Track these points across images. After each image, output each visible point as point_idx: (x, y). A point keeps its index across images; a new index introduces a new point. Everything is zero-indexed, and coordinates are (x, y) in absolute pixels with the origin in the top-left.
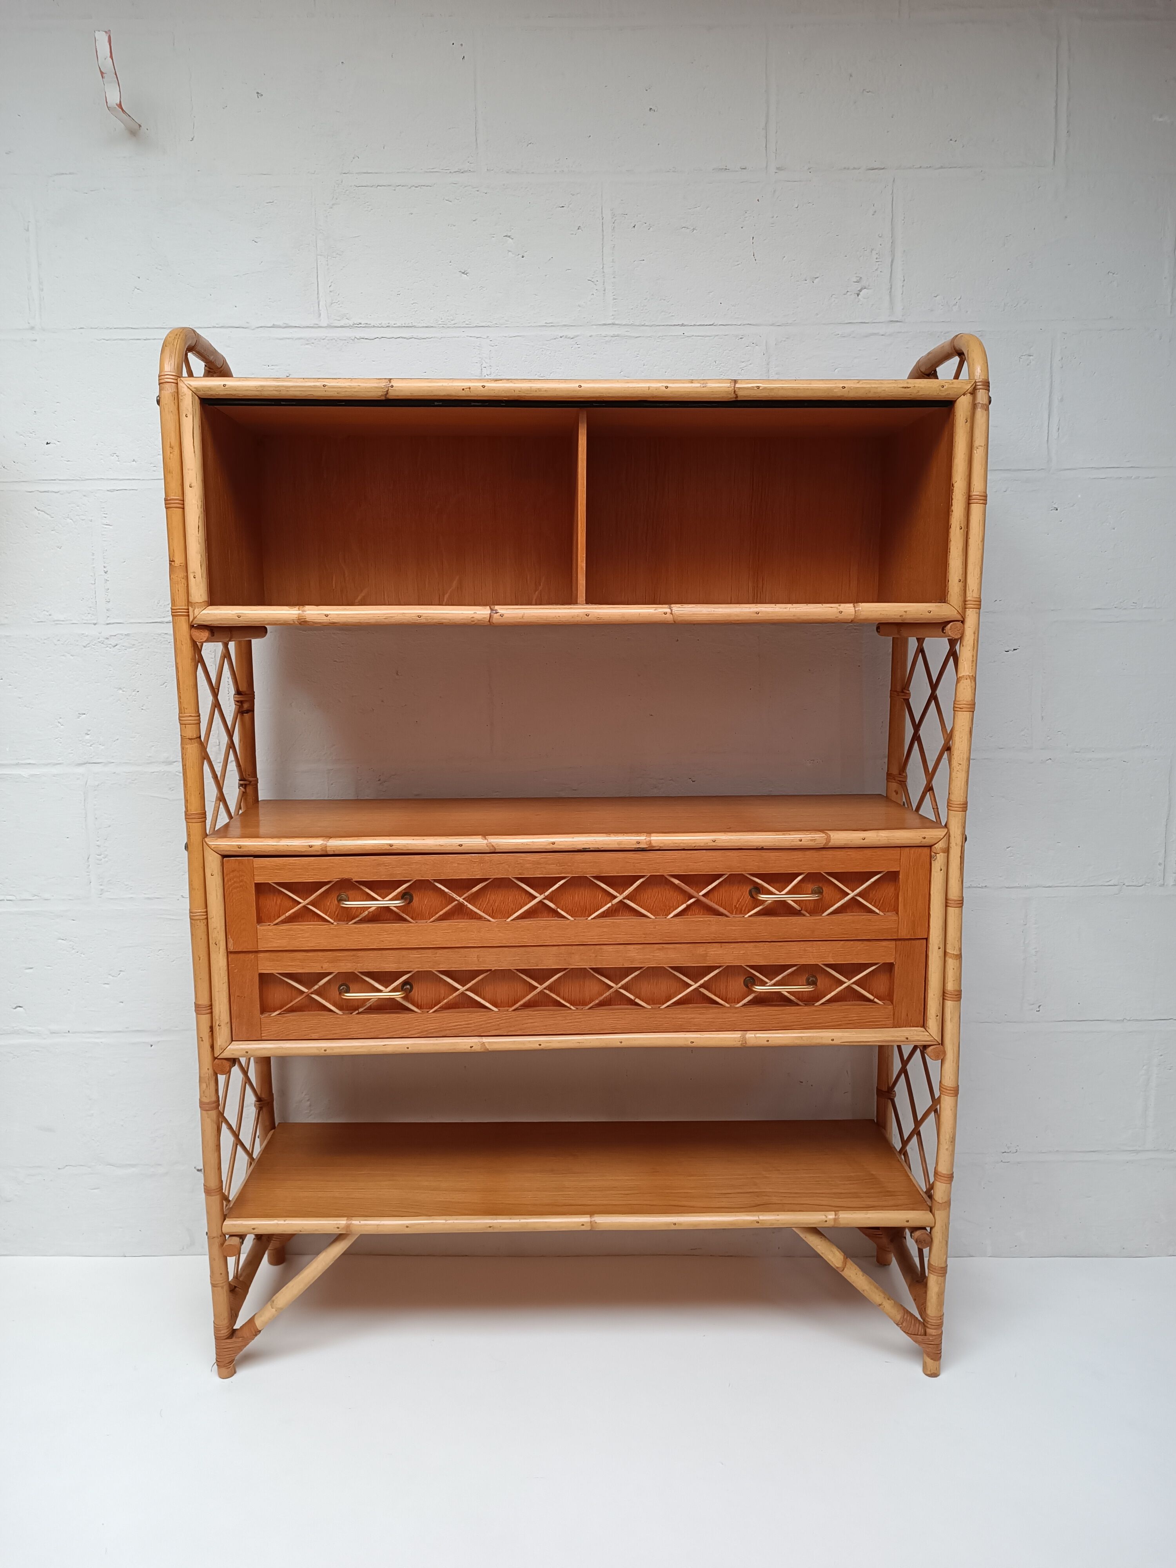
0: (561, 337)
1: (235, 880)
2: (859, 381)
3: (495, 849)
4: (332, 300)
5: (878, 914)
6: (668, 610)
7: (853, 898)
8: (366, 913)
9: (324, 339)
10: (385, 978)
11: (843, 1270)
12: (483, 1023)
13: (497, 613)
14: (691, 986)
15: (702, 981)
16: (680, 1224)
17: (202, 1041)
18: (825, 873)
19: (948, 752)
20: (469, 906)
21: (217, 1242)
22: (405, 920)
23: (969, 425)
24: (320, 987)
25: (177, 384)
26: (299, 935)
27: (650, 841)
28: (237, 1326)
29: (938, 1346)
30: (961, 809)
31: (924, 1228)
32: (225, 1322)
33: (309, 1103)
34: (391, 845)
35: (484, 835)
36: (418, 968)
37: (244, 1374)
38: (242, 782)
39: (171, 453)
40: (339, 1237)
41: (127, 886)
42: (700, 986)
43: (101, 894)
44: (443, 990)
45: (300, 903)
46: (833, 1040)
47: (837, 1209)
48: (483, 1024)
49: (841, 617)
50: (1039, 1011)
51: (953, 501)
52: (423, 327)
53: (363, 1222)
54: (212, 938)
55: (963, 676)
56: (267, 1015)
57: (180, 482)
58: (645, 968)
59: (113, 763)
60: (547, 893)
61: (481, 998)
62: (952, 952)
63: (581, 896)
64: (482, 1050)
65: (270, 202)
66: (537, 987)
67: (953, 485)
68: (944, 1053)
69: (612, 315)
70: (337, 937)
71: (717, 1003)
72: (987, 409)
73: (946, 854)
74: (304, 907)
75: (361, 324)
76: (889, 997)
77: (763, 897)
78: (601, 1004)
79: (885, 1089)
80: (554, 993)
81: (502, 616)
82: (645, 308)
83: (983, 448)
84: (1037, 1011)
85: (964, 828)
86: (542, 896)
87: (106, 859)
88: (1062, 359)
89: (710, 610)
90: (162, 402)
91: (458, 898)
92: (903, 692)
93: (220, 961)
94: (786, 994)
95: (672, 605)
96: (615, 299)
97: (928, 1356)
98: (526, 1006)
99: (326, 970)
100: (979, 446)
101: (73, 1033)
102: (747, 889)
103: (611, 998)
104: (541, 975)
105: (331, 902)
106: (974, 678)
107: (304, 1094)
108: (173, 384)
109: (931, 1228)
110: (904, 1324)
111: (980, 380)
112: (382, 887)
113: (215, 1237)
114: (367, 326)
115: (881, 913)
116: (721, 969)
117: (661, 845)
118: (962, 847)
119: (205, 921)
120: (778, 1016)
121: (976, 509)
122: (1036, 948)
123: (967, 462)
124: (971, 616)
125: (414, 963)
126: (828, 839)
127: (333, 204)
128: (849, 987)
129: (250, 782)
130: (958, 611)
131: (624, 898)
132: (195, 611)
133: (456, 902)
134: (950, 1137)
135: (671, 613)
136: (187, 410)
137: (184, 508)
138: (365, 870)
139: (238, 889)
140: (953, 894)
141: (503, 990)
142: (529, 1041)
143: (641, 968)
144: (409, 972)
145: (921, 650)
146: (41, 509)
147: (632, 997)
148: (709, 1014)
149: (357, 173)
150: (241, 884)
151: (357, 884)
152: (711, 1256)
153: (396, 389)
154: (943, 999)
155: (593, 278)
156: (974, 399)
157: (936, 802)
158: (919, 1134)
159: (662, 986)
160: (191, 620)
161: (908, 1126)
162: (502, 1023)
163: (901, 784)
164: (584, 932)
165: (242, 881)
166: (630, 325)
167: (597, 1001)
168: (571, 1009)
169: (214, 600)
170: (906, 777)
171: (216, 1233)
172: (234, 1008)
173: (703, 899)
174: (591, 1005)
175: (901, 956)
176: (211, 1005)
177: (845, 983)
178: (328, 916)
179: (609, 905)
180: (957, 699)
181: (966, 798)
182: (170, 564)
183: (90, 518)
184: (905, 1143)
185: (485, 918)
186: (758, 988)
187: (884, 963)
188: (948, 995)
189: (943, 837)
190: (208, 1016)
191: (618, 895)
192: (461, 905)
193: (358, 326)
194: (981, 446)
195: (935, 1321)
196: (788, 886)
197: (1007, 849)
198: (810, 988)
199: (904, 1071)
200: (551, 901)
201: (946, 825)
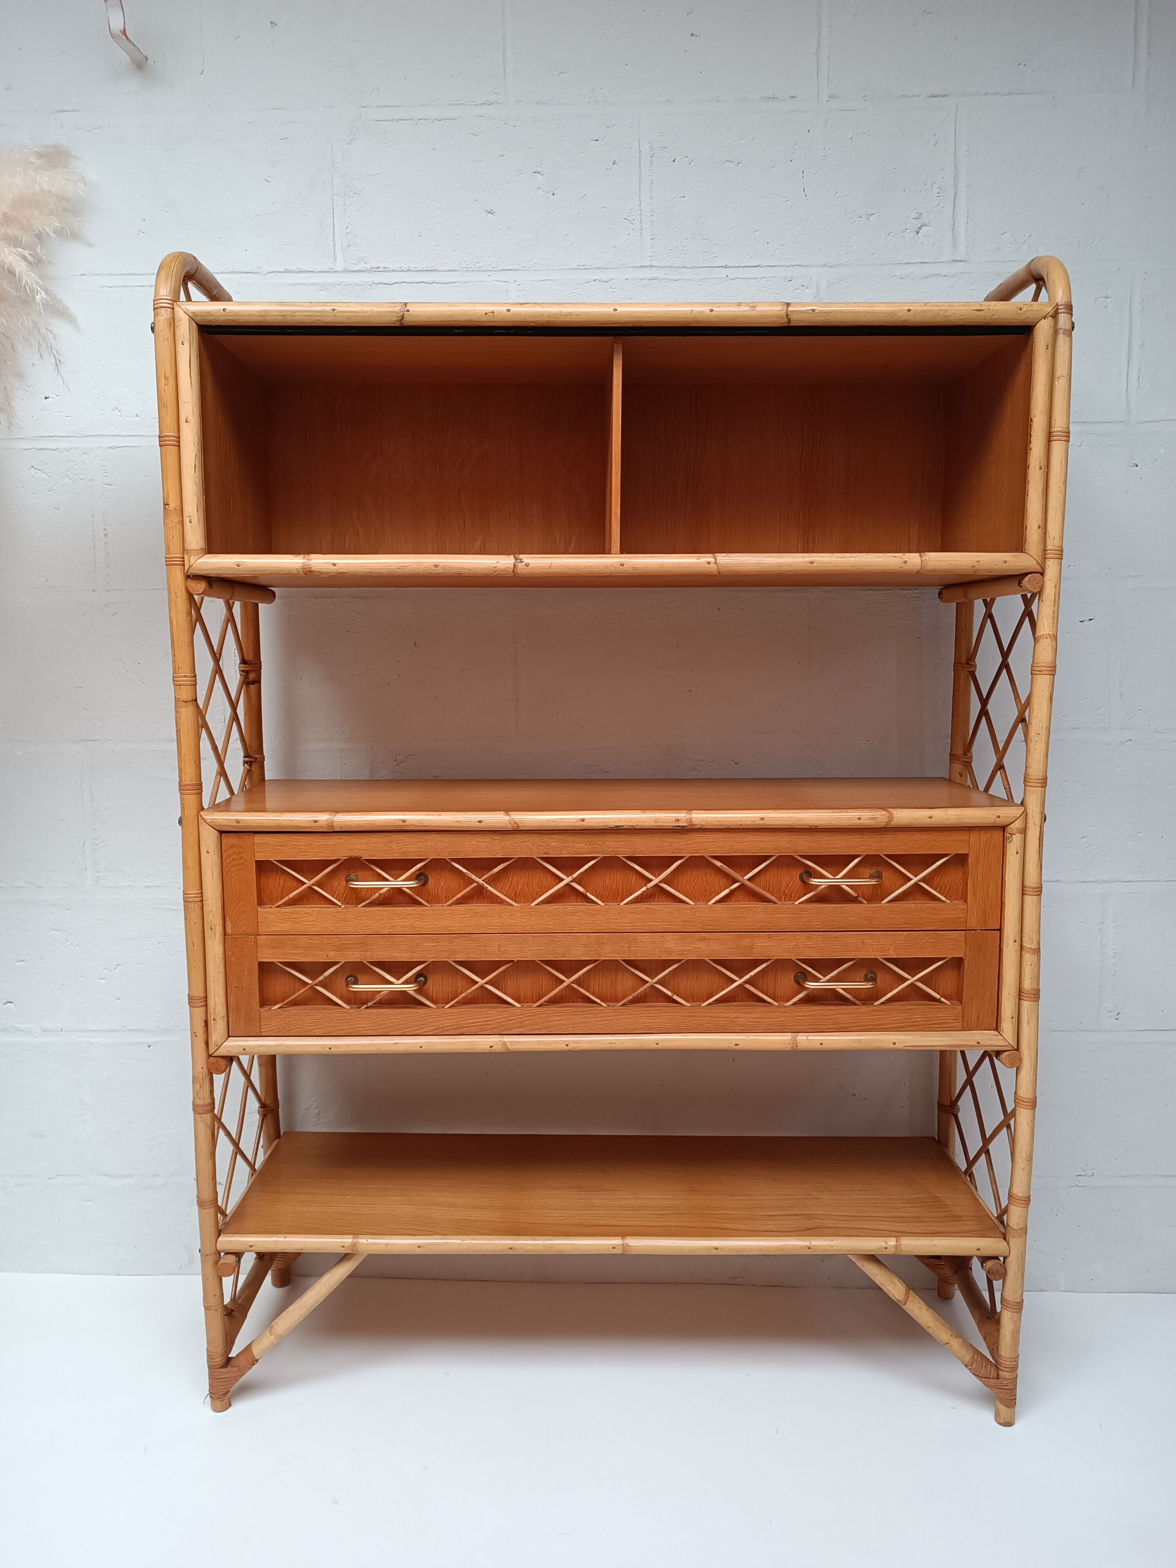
0: (594, 281)
1: (234, 857)
2: (926, 304)
3: (518, 826)
4: (349, 243)
5: (945, 902)
6: (712, 560)
7: (916, 884)
8: (377, 895)
9: (339, 285)
10: (397, 968)
11: (905, 1304)
12: (504, 1019)
13: (521, 562)
14: (735, 981)
15: (747, 977)
16: (722, 1249)
17: (196, 1036)
18: (885, 855)
19: (1023, 723)
20: (489, 888)
21: (211, 1259)
22: (420, 904)
23: (1050, 352)
24: (325, 978)
25: (173, 309)
26: (304, 919)
27: (691, 819)
28: (232, 1354)
29: (1012, 1391)
30: (1040, 785)
31: (997, 1258)
32: (219, 1349)
33: (317, 1110)
34: (404, 821)
35: (507, 811)
36: (434, 958)
37: (241, 1408)
38: (247, 759)
39: (165, 385)
40: (345, 1257)
41: (125, 874)
42: (745, 982)
43: (98, 882)
44: (460, 983)
45: (305, 883)
46: (894, 1044)
47: (898, 1234)
48: (504, 1022)
49: (905, 567)
50: (1118, 1019)
51: (1032, 438)
52: (446, 271)
53: (370, 1241)
54: (207, 922)
55: (1043, 635)
56: (267, 1008)
57: (175, 417)
58: (684, 961)
59: (111, 740)
60: (575, 875)
61: (502, 992)
62: (1030, 946)
63: (612, 879)
64: (503, 1050)
65: (284, 139)
66: (565, 981)
67: (1031, 420)
68: (1020, 1060)
69: (650, 257)
70: (344, 921)
71: (764, 1001)
72: (1070, 336)
73: (1023, 835)
74: (310, 888)
75: (379, 267)
76: (957, 996)
77: (815, 881)
78: (635, 1001)
79: (947, 1103)
80: (583, 988)
81: (527, 565)
82: (685, 248)
83: (1065, 378)
84: (1115, 1019)
85: (1043, 805)
86: (570, 879)
87: (103, 844)
88: (1142, 300)
89: (758, 559)
90: (157, 329)
91: (477, 879)
92: (968, 664)
93: (215, 948)
94: (842, 992)
95: (717, 554)
96: (653, 239)
97: (1002, 1403)
98: (553, 1001)
99: (332, 959)
100: (1061, 376)
101: (67, 1031)
102: (797, 873)
103: (645, 995)
104: (568, 967)
105: (339, 883)
106: (1055, 638)
107: (312, 1101)
108: (169, 309)
109: (1005, 1258)
110: (974, 1366)
111: (1062, 303)
112: (395, 866)
113: (208, 1255)
114: (386, 270)
115: (948, 901)
116: (768, 963)
117: (704, 823)
118: (1041, 827)
119: (200, 903)
120: (833, 1017)
121: (1057, 447)
122: (1114, 950)
123: (1047, 394)
124: (1051, 568)
125: (429, 952)
126: (891, 818)
127: (351, 140)
128: (912, 984)
129: (256, 759)
130: (1037, 561)
131: (660, 882)
132: (191, 559)
133: (475, 884)
134: (1026, 1155)
135: (716, 563)
136: (184, 337)
137: (179, 446)
138: (376, 847)
139: (238, 867)
140: (1031, 880)
141: (526, 984)
142: (556, 1042)
143: (679, 961)
144: (423, 962)
145: (989, 616)
146: (38, 467)
147: (670, 994)
148: (756, 1013)
149: (376, 107)
150: (241, 861)
151: (367, 863)
152: (754, 1285)
153: (412, 313)
154: (1019, 999)
155: (629, 216)
156: (1056, 323)
157: (1008, 781)
158: (987, 1153)
159: (704, 982)
160: (186, 569)
161: (974, 1144)
162: (525, 1021)
163: (966, 766)
164: (616, 919)
165: (242, 858)
166: (669, 267)
167: (630, 997)
168: (601, 1005)
169: (212, 547)
170: (971, 758)
171: (209, 1250)
172: (232, 1000)
173: (749, 884)
174: (624, 1001)
175: (972, 949)
176: (206, 997)
177: (908, 980)
178: (336, 899)
179: (644, 889)
180: (1036, 661)
181: (1046, 772)
182: (165, 508)
183: (90, 477)
184: (971, 1163)
185: (507, 902)
186: (811, 985)
187: (952, 958)
188: (1024, 995)
189: (1020, 816)
190: (203, 1009)
191: (654, 878)
192: (480, 888)
193: (376, 270)
194: (1064, 377)
195: (1009, 1363)
196: (843, 870)
197: (1082, 840)
198: (868, 985)
199: (969, 1082)
200: (580, 885)
201: (1022, 804)
